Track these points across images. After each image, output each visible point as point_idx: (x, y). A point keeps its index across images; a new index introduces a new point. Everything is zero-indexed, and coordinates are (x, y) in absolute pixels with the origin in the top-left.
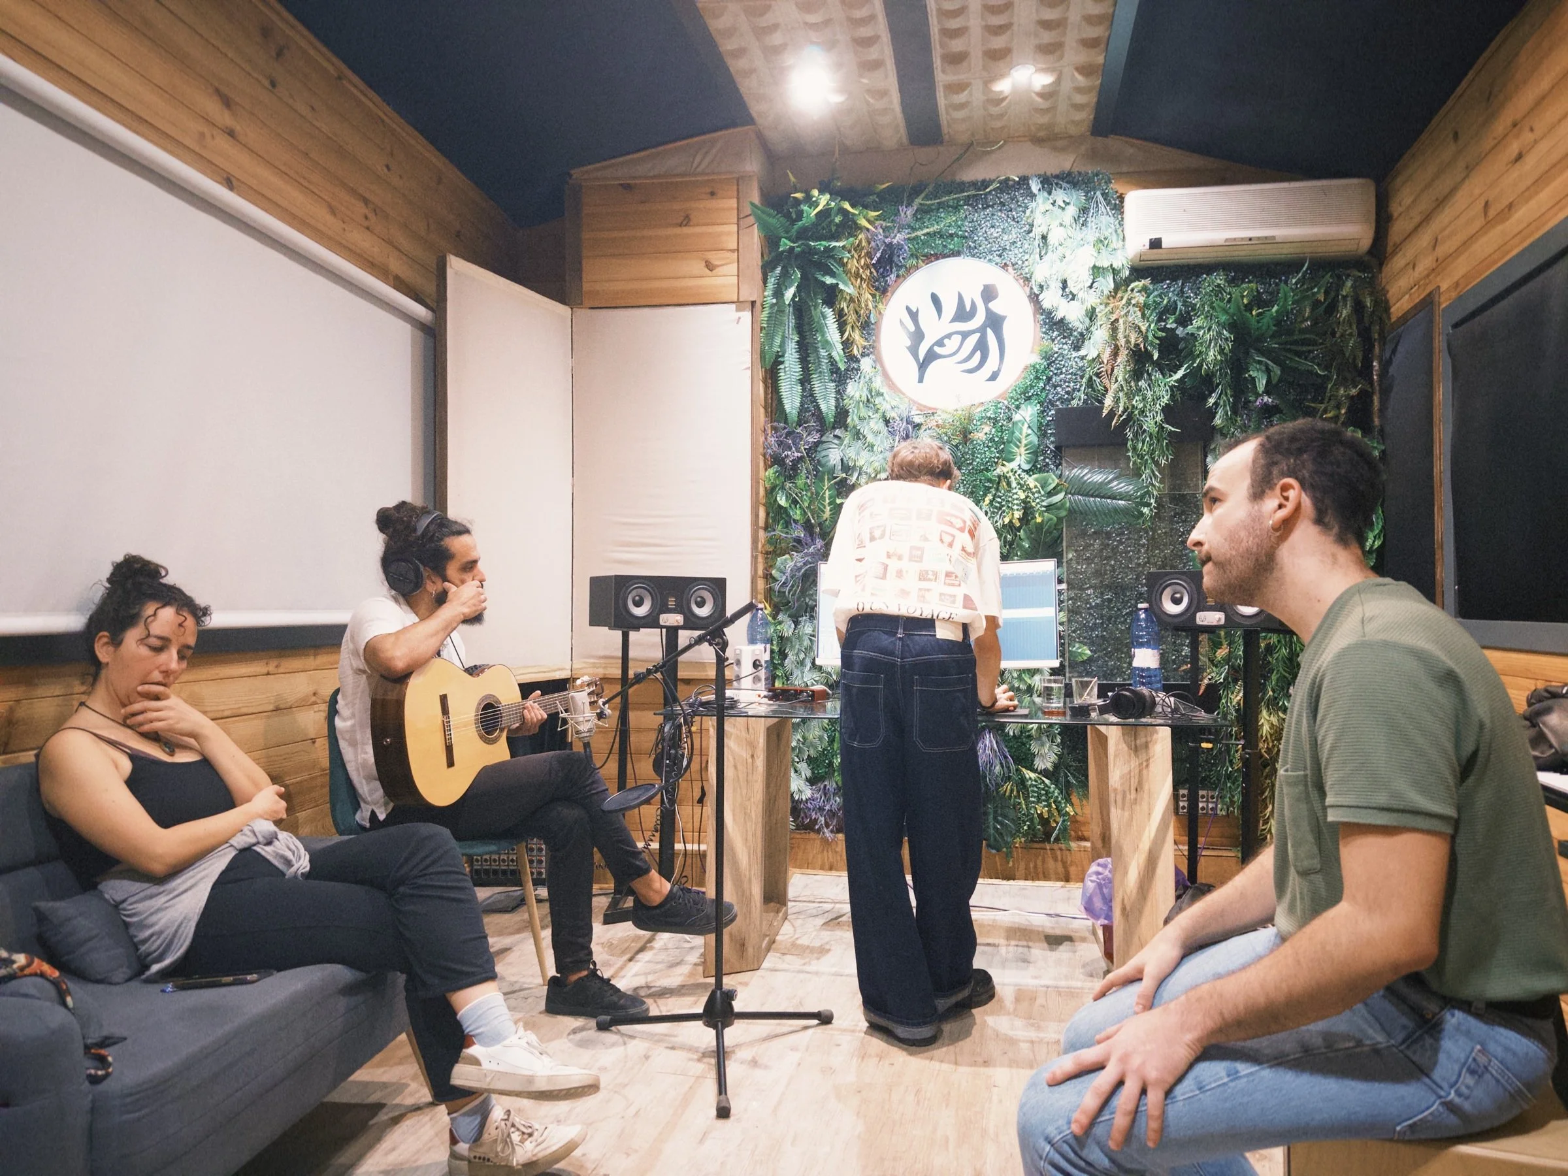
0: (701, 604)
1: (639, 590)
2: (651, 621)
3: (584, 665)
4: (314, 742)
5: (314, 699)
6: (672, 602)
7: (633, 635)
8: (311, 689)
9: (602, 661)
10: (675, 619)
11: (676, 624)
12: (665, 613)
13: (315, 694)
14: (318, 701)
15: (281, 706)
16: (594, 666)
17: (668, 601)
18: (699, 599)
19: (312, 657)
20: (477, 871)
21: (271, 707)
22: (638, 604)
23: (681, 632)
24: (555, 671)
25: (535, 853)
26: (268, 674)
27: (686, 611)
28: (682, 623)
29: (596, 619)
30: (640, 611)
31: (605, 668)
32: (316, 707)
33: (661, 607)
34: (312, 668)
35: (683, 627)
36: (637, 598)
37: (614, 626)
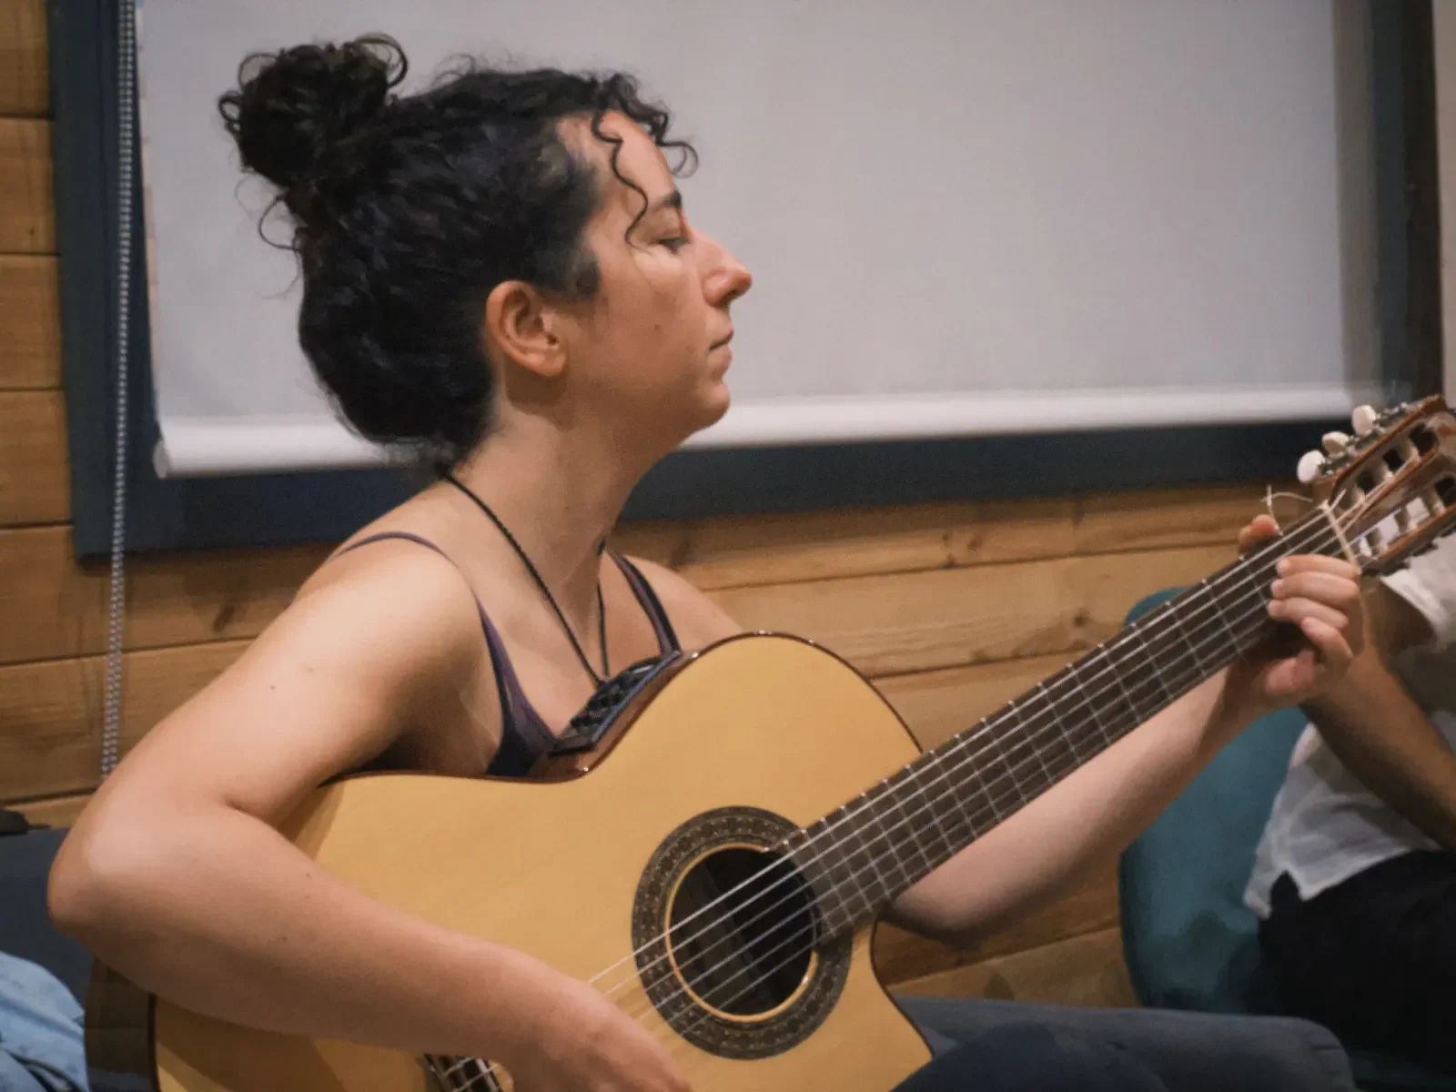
5: (1079, 633)
8: (1070, 608)
13: (1080, 621)
15: (992, 653)
21: (964, 656)
26: (950, 566)
34: (1070, 549)
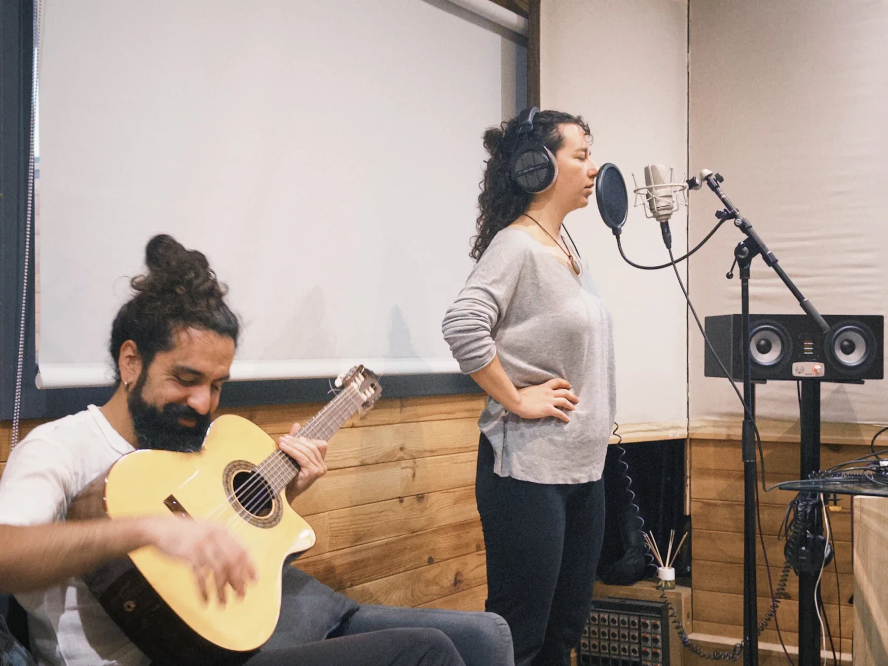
0: (849, 349)
1: (763, 332)
2: (781, 371)
3: (703, 424)
4: (401, 501)
5: (401, 454)
6: (808, 348)
7: (760, 389)
8: (397, 444)
9: (726, 419)
10: (816, 368)
11: (814, 375)
12: (796, 362)
13: (401, 449)
14: (406, 457)
15: (368, 461)
16: (716, 424)
17: (804, 346)
18: (846, 343)
19: (398, 410)
20: (584, 656)
21: (357, 463)
22: (764, 350)
23: (823, 385)
24: (667, 429)
25: (649, 643)
26: (353, 427)
27: (829, 359)
28: (822, 373)
29: (712, 369)
30: (767, 359)
31: (729, 427)
32: (403, 463)
33: (793, 354)
34: (399, 420)
35: (826, 379)
36: (763, 342)
37: (734, 377)
